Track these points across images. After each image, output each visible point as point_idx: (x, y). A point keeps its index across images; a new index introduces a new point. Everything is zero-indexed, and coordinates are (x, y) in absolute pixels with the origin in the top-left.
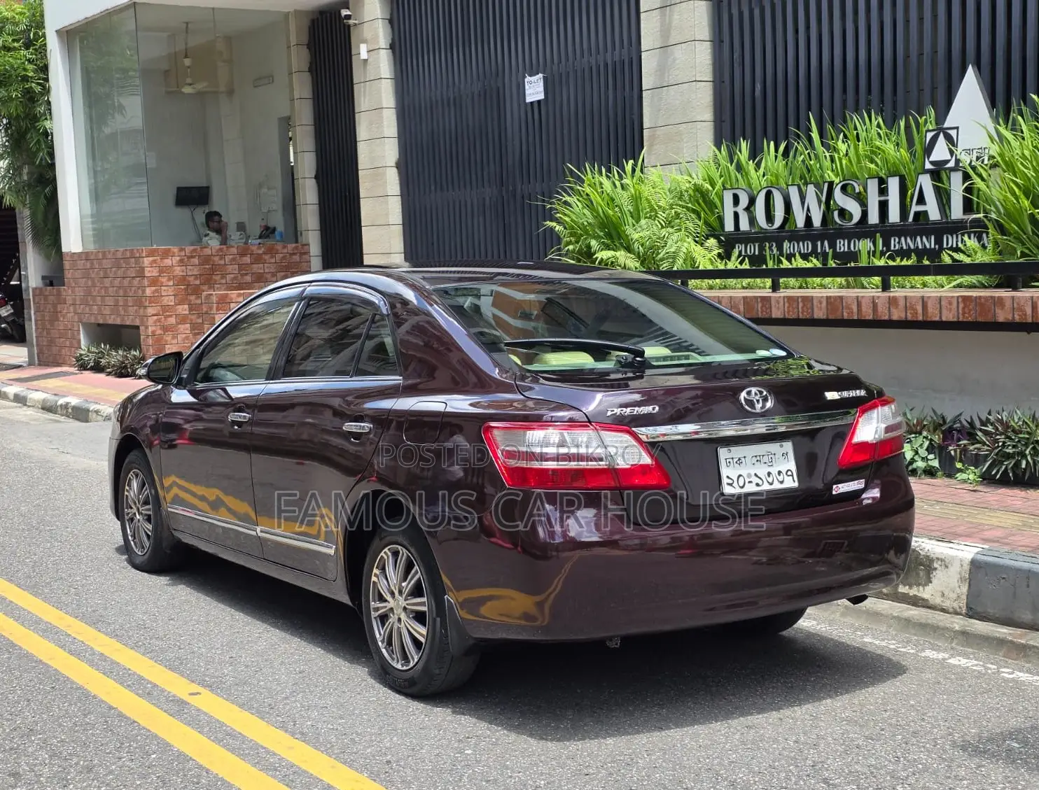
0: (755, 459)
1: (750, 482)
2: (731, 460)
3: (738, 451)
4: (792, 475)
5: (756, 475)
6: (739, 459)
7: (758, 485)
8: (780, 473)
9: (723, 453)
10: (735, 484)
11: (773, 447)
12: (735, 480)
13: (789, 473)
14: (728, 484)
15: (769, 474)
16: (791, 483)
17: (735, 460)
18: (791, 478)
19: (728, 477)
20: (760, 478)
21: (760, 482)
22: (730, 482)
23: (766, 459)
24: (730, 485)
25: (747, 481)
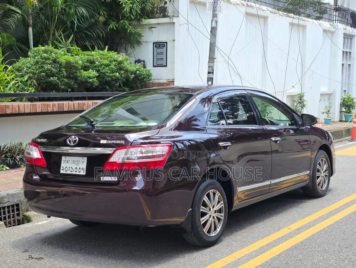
0: (73, 162)
1: (69, 170)
2: (65, 161)
3: (68, 158)
4: (84, 170)
5: (72, 168)
6: (68, 161)
7: (71, 171)
8: (80, 168)
9: (63, 158)
10: (64, 170)
11: (80, 159)
12: (65, 168)
13: (83, 169)
14: (62, 169)
15: (76, 168)
16: (83, 173)
17: (66, 161)
18: (83, 171)
19: (63, 167)
20: (73, 169)
21: (72, 171)
22: (63, 169)
23: (76, 163)
24: (63, 170)
25: (68, 169)
